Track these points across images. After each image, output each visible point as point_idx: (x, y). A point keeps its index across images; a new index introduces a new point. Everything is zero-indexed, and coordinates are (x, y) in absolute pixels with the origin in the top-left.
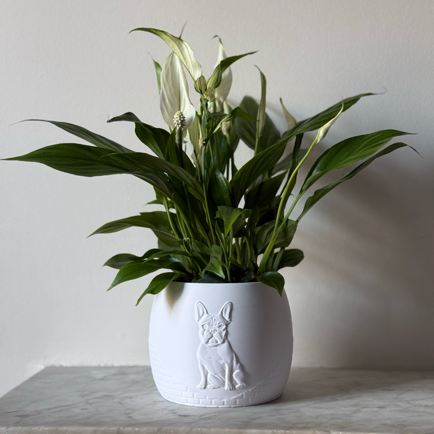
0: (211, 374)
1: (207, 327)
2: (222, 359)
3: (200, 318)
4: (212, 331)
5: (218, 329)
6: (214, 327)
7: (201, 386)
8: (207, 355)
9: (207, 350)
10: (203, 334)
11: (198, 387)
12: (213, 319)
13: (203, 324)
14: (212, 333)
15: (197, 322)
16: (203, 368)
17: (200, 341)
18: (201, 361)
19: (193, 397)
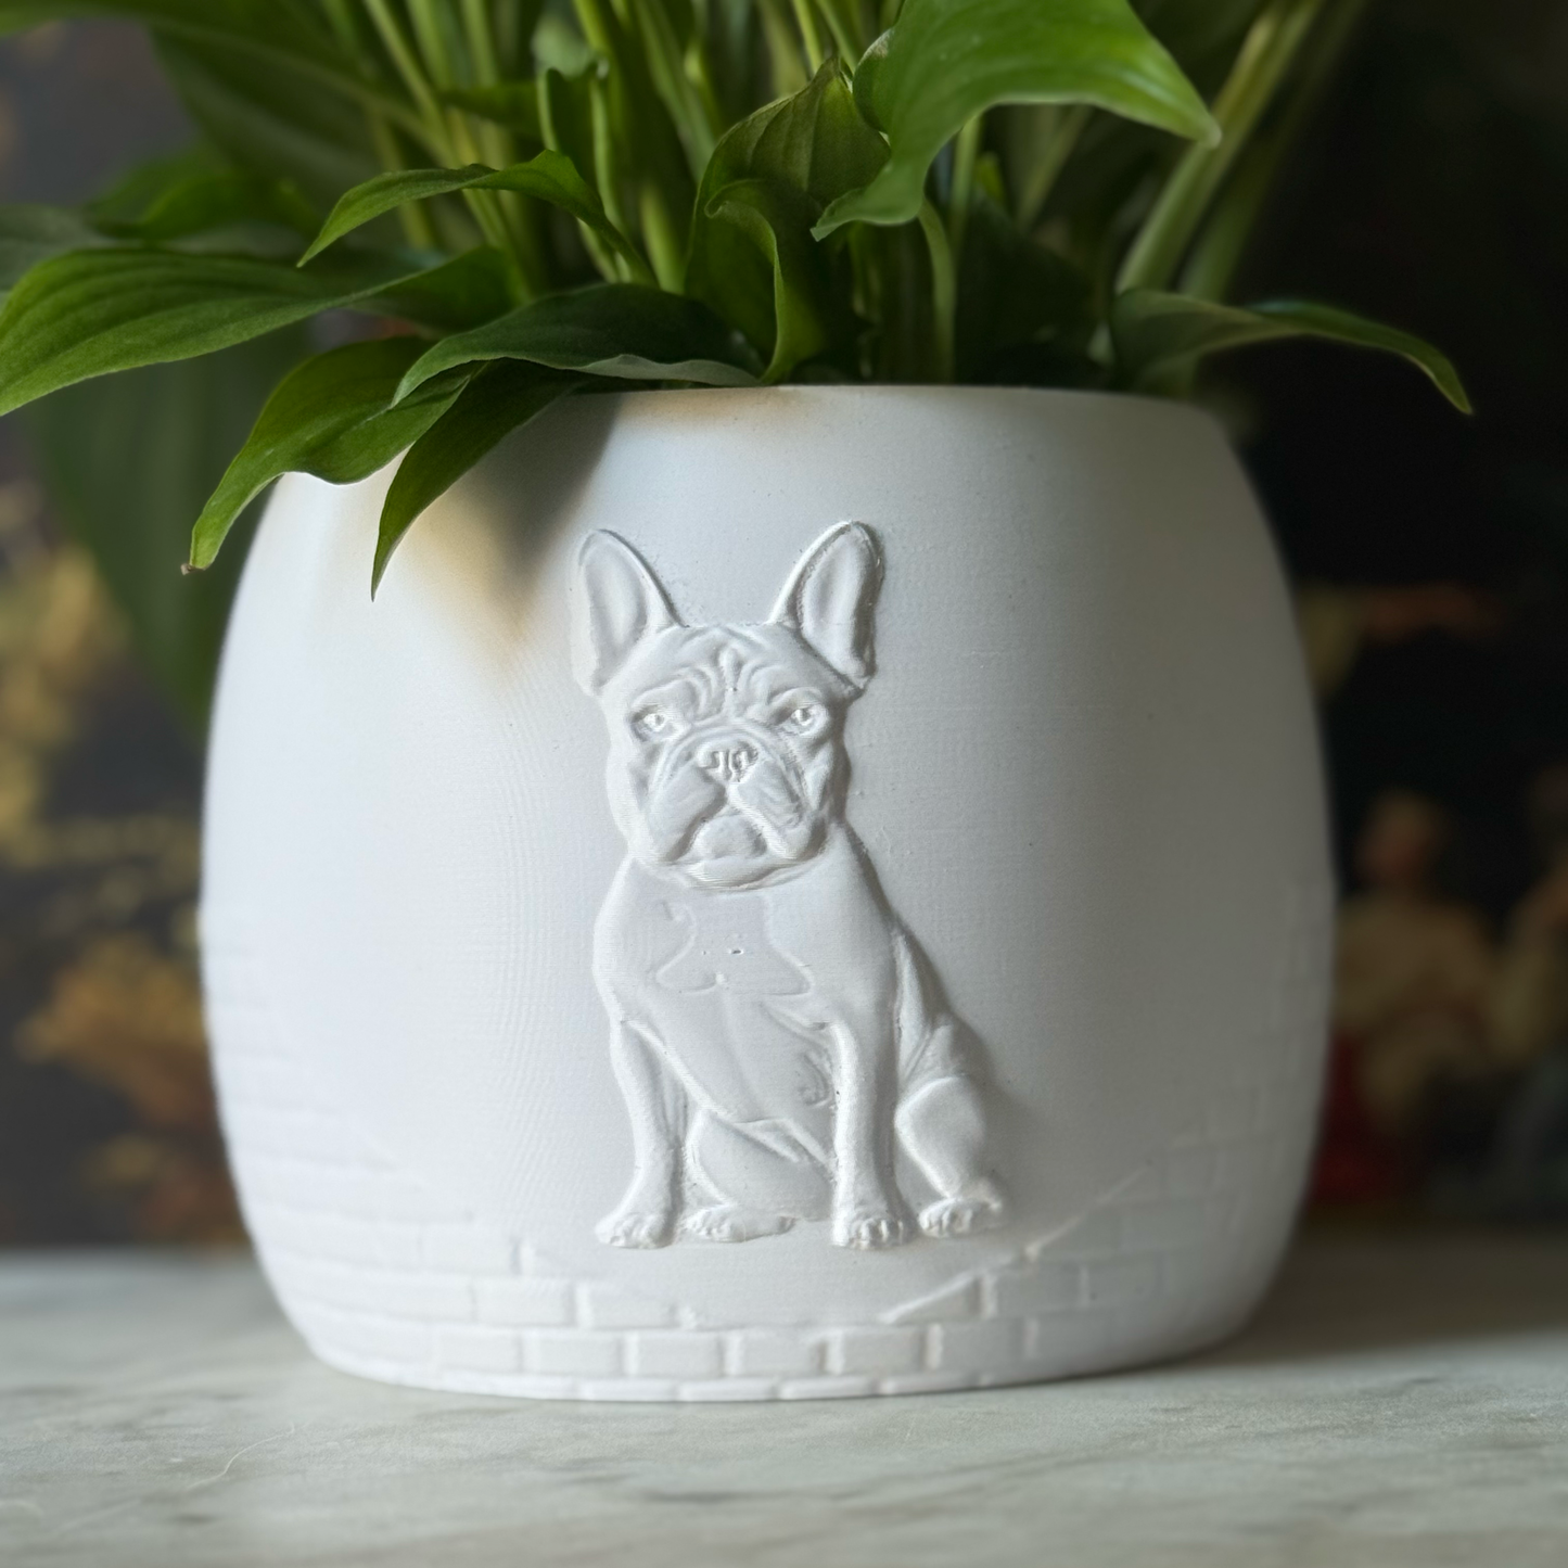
0: (713, 1118)
1: (671, 726)
2: (801, 987)
3: (612, 654)
4: (713, 755)
5: (765, 736)
6: (737, 721)
7: (628, 1223)
8: (684, 951)
9: (678, 918)
10: (642, 784)
11: (608, 1227)
12: (725, 660)
13: (637, 705)
14: (719, 772)
15: (587, 689)
16: (651, 1066)
17: (619, 846)
18: (631, 1011)
19: (571, 1321)
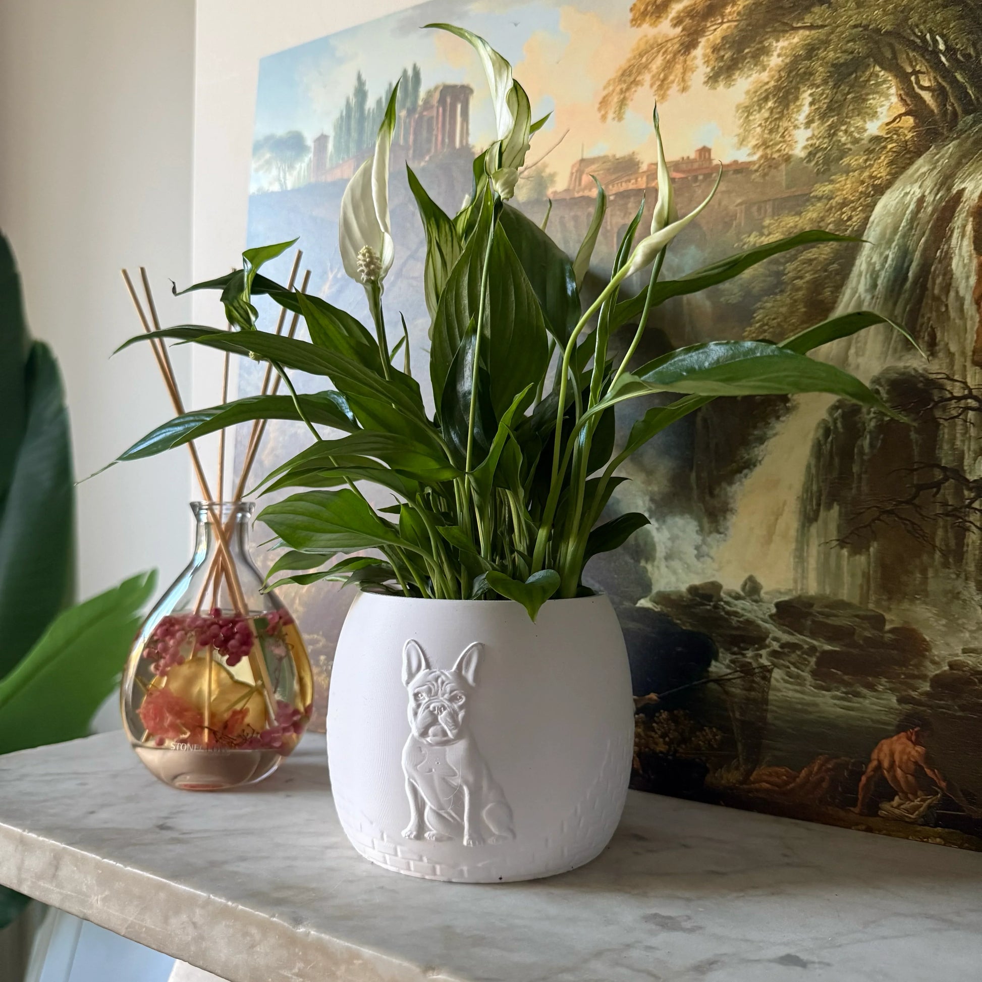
0: (431, 808)
1: (425, 699)
2: (455, 774)
3: (411, 676)
4: (434, 708)
5: (447, 702)
6: (441, 698)
7: (409, 833)
8: (424, 762)
9: (423, 752)
10: (416, 714)
11: (404, 833)
12: (440, 681)
13: (416, 691)
14: (436, 712)
15: (405, 685)
16: (415, 792)
17: (409, 730)
18: (410, 776)
19: (396, 855)
